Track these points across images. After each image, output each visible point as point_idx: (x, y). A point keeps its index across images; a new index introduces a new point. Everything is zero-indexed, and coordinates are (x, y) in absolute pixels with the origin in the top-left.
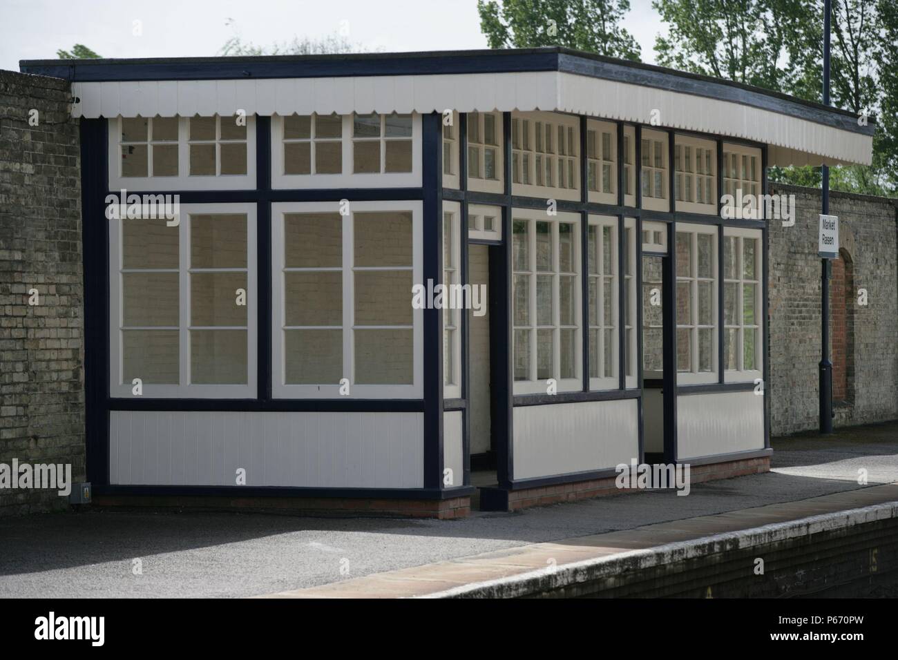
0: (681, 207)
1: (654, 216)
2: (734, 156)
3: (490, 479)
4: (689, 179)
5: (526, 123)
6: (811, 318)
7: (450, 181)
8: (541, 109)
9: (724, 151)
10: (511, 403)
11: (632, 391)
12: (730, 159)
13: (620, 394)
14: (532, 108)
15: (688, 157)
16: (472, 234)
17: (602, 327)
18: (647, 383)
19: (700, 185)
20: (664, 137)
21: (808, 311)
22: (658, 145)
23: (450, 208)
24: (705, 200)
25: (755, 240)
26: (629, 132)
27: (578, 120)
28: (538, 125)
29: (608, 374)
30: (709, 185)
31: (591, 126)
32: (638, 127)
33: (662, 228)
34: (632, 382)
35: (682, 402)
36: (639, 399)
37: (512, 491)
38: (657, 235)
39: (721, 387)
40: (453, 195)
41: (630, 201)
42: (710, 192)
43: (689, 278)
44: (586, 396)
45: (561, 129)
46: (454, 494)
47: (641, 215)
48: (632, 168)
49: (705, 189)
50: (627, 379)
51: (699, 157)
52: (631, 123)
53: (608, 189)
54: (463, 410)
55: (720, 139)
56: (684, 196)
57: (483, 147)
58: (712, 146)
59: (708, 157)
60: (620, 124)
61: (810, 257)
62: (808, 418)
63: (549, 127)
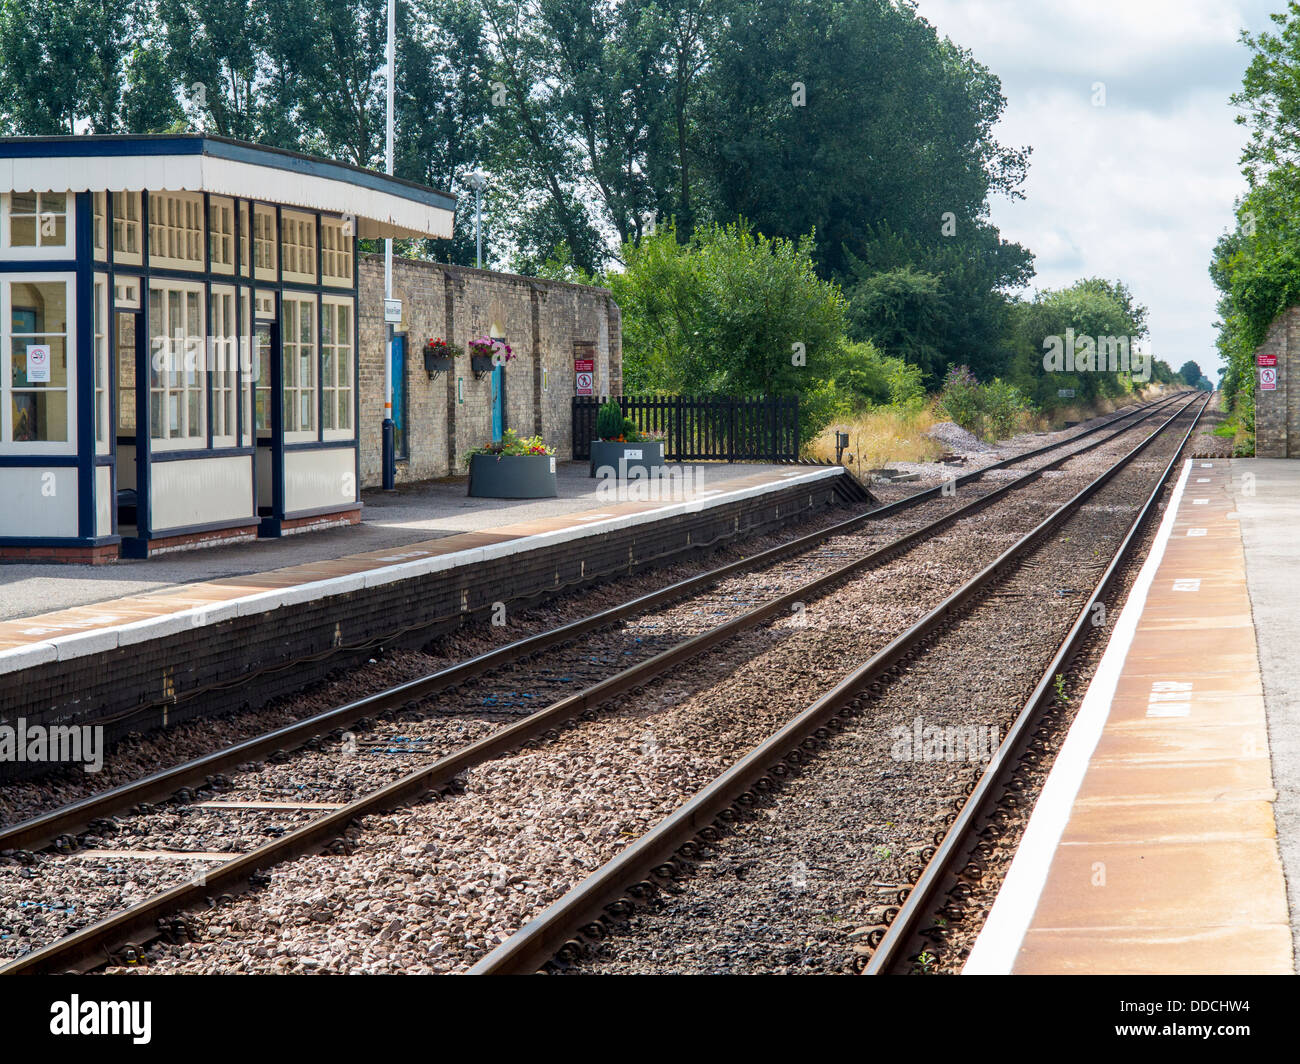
0: (287, 276)
1: (265, 285)
2: (330, 228)
3: (132, 531)
4: (293, 250)
5: (160, 199)
6: (372, 379)
7: (100, 255)
8: (187, 189)
9: (283, 216)
10: (149, 458)
11: (247, 448)
12: (327, 230)
13: (238, 451)
14: (179, 189)
15: (292, 228)
16: (118, 303)
17: (223, 389)
18: (260, 442)
19: (301, 256)
20: (272, 212)
21: (369, 373)
22: (268, 218)
23: (100, 278)
24: (307, 270)
25: (347, 307)
26: (244, 207)
27: (232, 201)
28: (170, 200)
29: (227, 432)
30: (310, 256)
31: (213, 202)
32: (251, 202)
33: (270, 296)
34: (247, 441)
35: (289, 458)
36: (253, 456)
37: (151, 540)
38: (267, 302)
39: (320, 445)
40: (102, 267)
41: (245, 271)
42: (310, 263)
43: (293, 343)
44: (209, 453)
45: (188, 204)
46: (105, 543)
47: (255, 284)
48: (246, 241)
49: (306, 259)
50: (244, 437)
51: (301, 228)
52: (246, 199)
53: (226, 260)
54: (111, 465)
55: (318, 214)
56: (289, 267)
57: (126, 222)
58: (311, 219)
59: (308, 228)
60: (237, 200)
61: (372, 321)
62: (370, 474)
63: (178, 202)
